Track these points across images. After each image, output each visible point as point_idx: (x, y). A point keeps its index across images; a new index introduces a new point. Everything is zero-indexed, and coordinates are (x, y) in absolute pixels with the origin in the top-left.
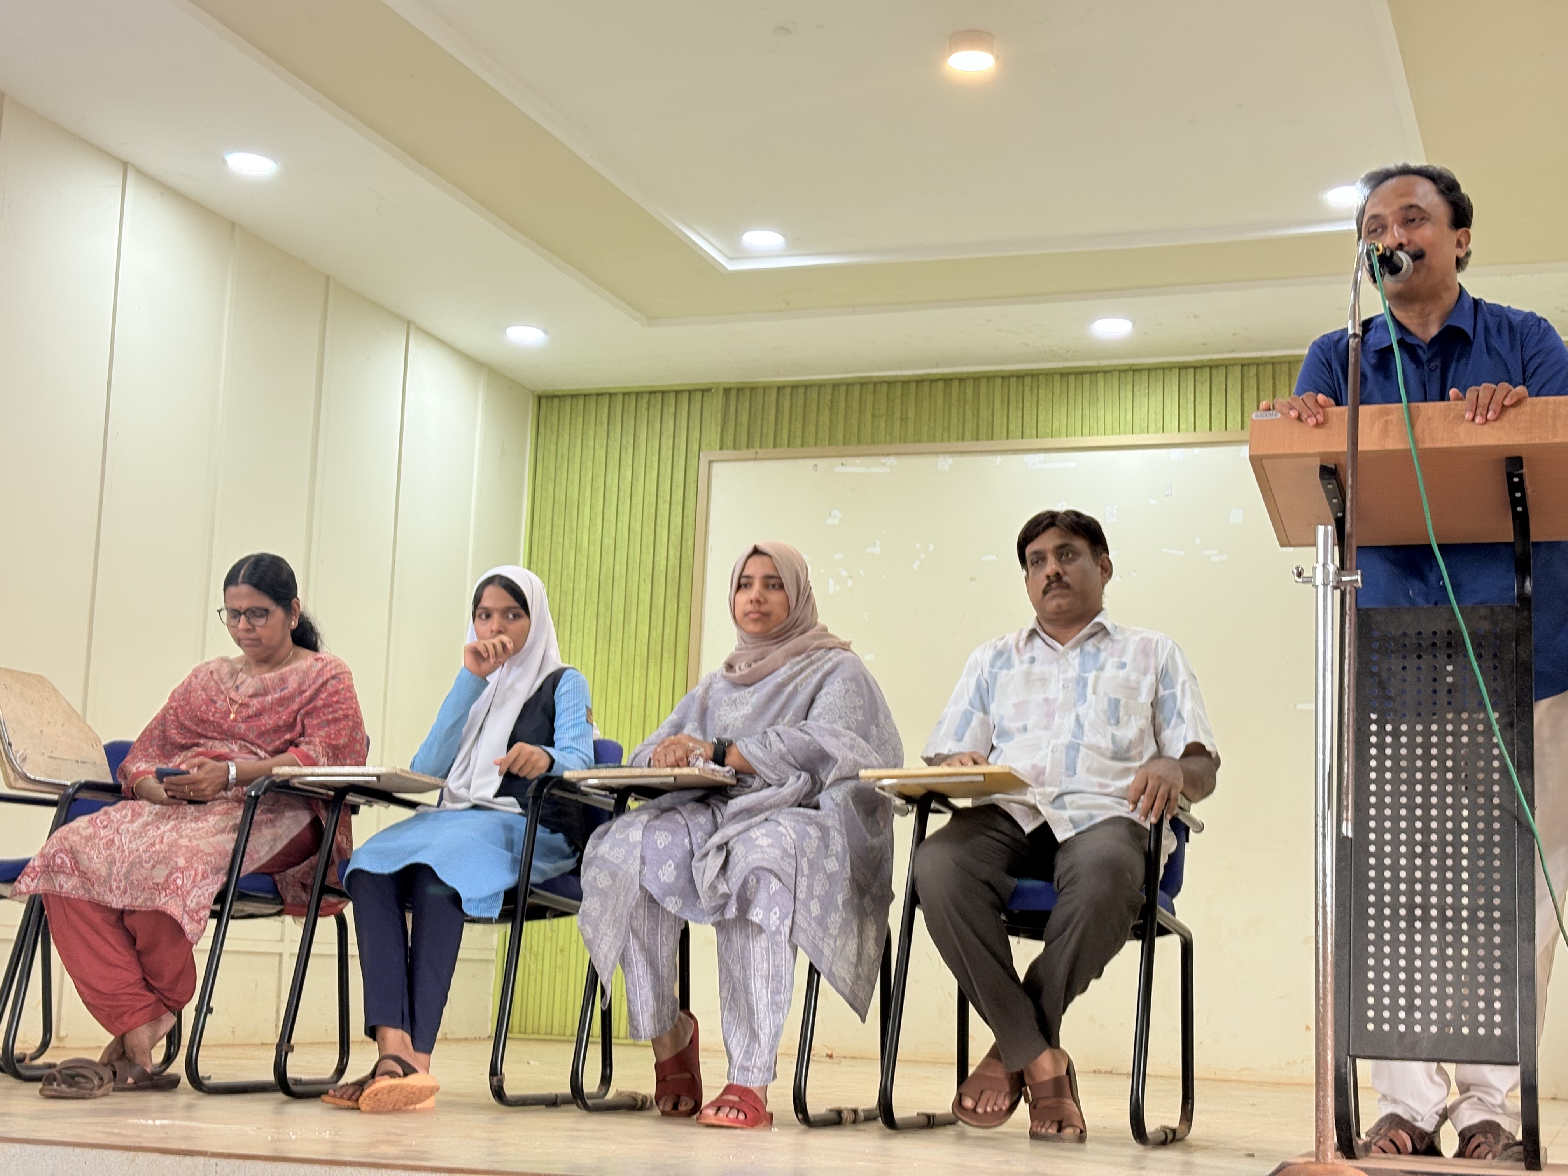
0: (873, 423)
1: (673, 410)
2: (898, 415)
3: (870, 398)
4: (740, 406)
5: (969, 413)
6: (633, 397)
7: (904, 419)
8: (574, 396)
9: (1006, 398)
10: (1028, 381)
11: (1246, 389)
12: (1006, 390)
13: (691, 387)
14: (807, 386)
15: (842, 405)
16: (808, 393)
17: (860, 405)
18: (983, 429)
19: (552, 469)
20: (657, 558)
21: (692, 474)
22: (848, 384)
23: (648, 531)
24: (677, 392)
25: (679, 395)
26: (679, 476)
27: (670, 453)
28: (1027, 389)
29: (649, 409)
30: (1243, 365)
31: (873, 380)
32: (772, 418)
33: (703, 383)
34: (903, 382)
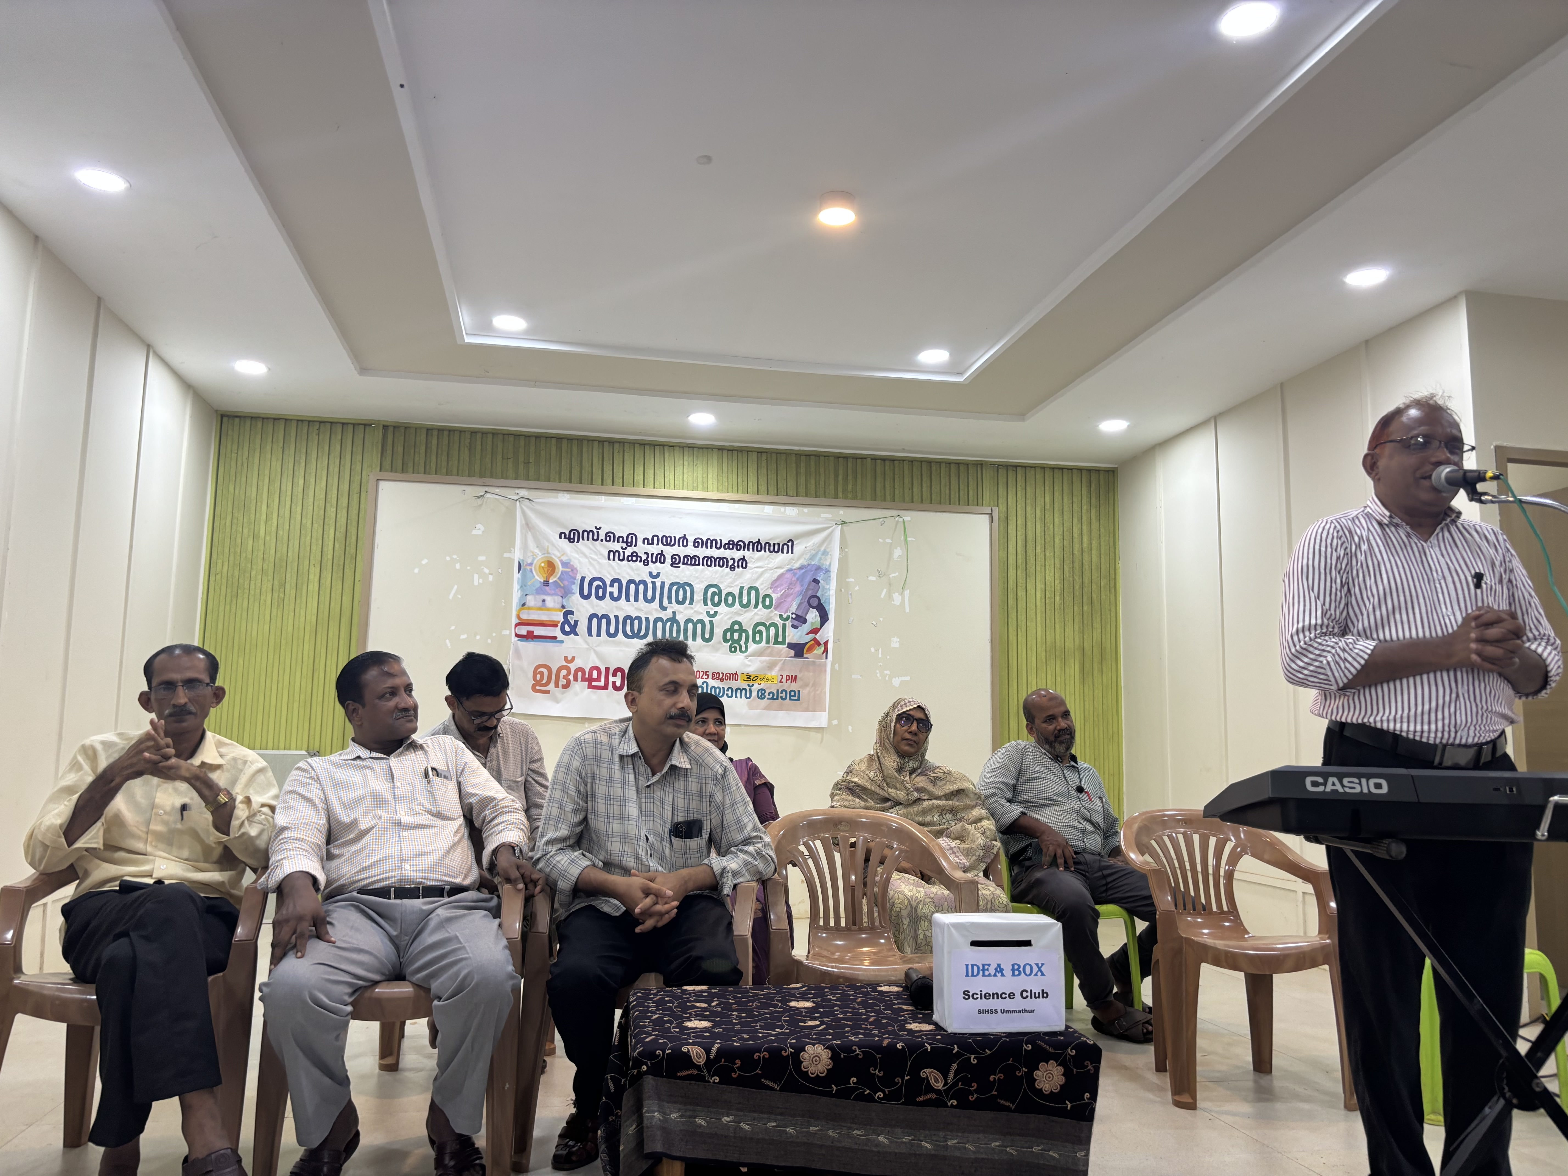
0: (502, 462)
1: (340, 438)
2: (521, 459)
3: (500, 445)
4: (396, 440)
5: (574, 463)
6: (306, 424)
7: (527, 463)
8: (254, 418)
9: (601, 456)
10: (617, 445)
11: (759, 468)
12: (601, 451)
13: (356, 422)
14: (451, 431)
15: (479, 447)
16: (452, 436)
17: (493, 449)
18: (585, 476)
19: (233, 473)
20: (325, 549)
21: (355, 487)
22: (483, 433)
23: (317, 527)
24: (343, 424)
25: (345, 426)
26: (345, 487)
27: (337, 470)
28: (616, 452)
29: (319, 434)
30: (758, 452)
31: (502, 432)
32: (423, 451)
33: (367, 420)
34: (525, 436)
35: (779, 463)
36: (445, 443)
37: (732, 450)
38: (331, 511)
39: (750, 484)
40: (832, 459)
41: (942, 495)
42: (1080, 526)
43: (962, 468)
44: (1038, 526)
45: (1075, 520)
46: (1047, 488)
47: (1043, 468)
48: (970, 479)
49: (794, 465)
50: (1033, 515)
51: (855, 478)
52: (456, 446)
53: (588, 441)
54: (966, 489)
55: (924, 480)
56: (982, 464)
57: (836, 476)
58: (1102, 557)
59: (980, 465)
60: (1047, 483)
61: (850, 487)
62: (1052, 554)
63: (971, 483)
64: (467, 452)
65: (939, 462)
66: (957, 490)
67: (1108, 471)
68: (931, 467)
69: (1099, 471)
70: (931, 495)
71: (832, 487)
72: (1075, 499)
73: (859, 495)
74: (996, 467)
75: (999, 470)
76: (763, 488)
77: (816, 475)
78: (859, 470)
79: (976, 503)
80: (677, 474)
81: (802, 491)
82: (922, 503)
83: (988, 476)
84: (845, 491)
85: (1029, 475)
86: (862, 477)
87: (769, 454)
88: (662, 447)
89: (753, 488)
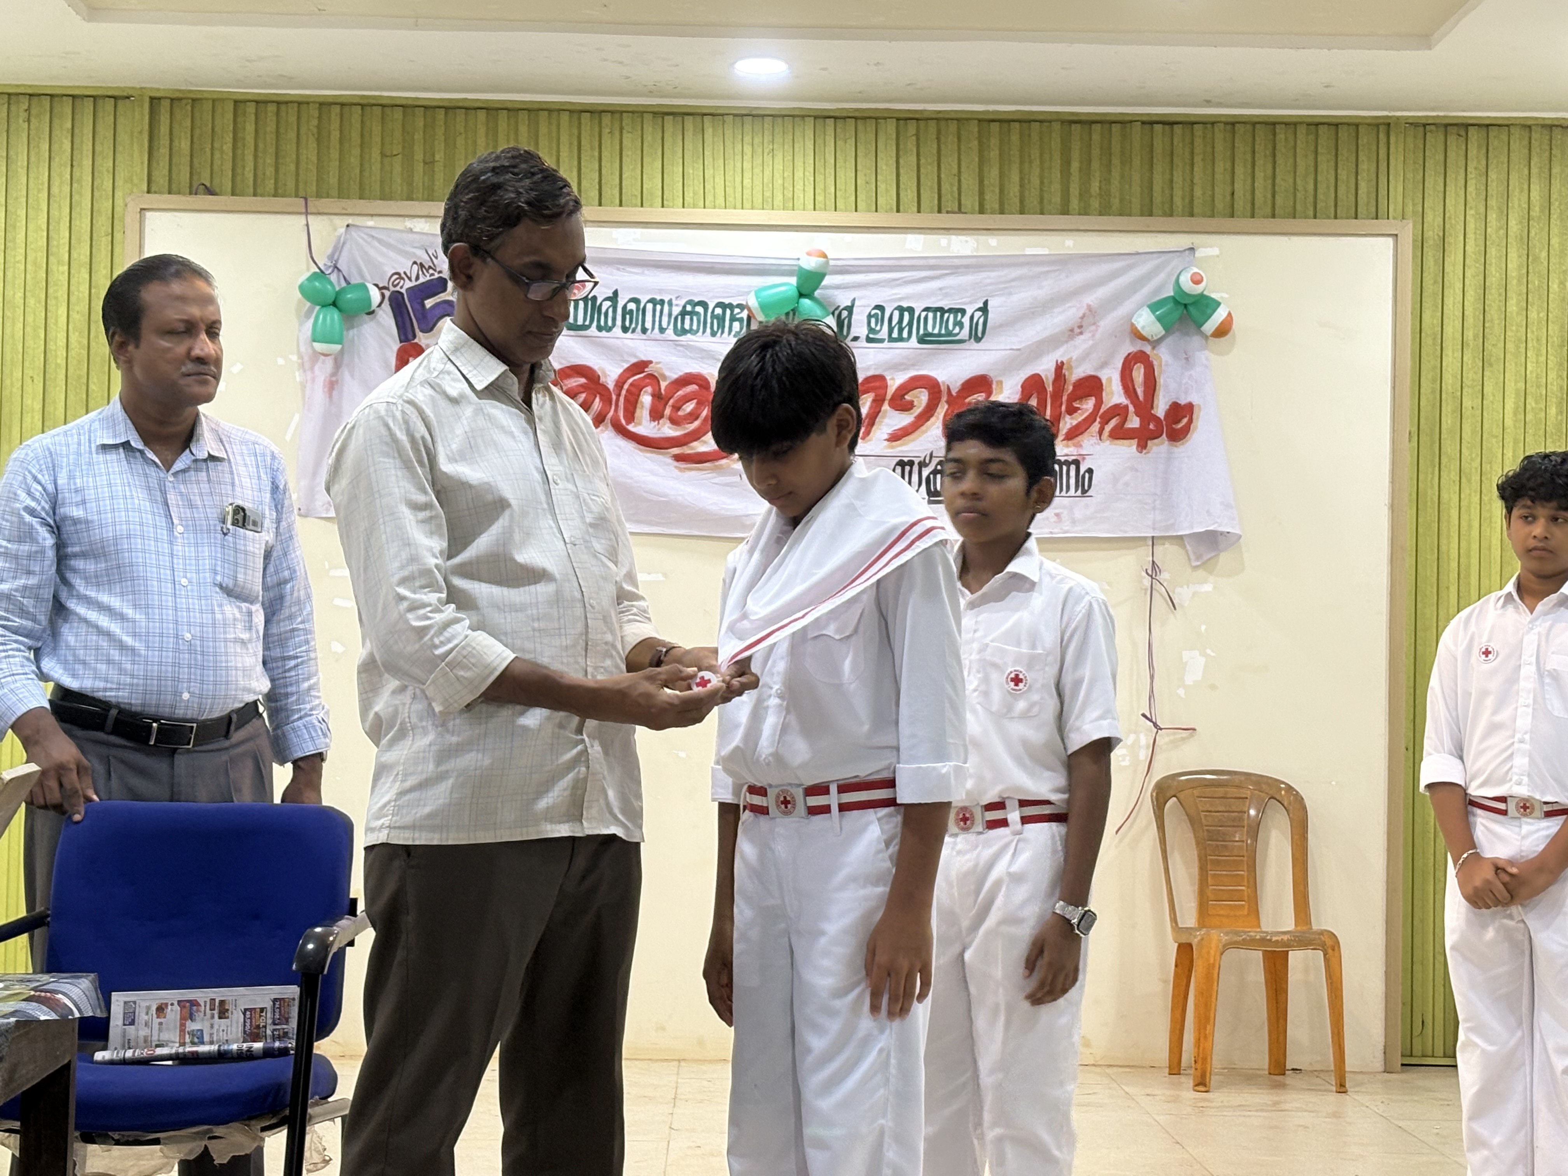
0: (382, 163)
1: (69, 125)
2: (419, 156)
3: (377, 129)
4: (176, 126)
6: (4, 100)
7: (429, 162)
9: (575, 143)
10: (606, 119)
11: (901, 153)
12: (576, 132)
13: (99, 93)
14: (280, 103)
15: (335, 135)
16: (283, 114)
17: (362, 136)
20: (51, 346)
21: (103, 223)
22: (342, 105)
23: (35, 303)
24: (74, 97)
25: (78, 102)
26: (83, 224)
27: (66, 187)
28: (606, 131)
29: (29, 121)
30: (898, 119)
31: (380, 102)
32: (228, 147)
33: (118, 88)
34: (425, 107)
35: (943, 139)
36: (271, 127)
37: (845, 118)
38: (60, 272)
39: (882, 187)
40: (1057, 126)
41: (1299, 195)
43: (1343, 133)
44: (1513, 255)
46: (1534, 171)
47: (1527, 126)
48: (1362, 157)
49: (975, 144)
50: (1502, 232)
51: (1108, 166)
52: (292, 135)
53: (550, 111)
54: (1353, 180)
55: (1260, 162)
56: (1389, 124)
57: (1066, 163)
59: (1384, 126)
60: (1535, 160)
61: (1095, 189)
62: (1543, 315)
63: (1363, 167)
64: (313, 145)
65: (1292, 124)
66: (1333, 181)
68: (1274, 135)
70: (1274, 197)
71: (1056, 188)
73: (1116, 202)
74: (1421, 129)
75: (1428, 134)
76: (908, 195)
77: (1022, 163)
78: (1116, 147)
79: (1374, 209)
80: (729, 174)
81: (992, 198)
82: (1253, 216)
83: (1401, 149)
84: (1084, 195)
85: (1494, 143)
86: (1123, 163)
87: (922, 123)
88: (698, 118)
89: (887, 198)
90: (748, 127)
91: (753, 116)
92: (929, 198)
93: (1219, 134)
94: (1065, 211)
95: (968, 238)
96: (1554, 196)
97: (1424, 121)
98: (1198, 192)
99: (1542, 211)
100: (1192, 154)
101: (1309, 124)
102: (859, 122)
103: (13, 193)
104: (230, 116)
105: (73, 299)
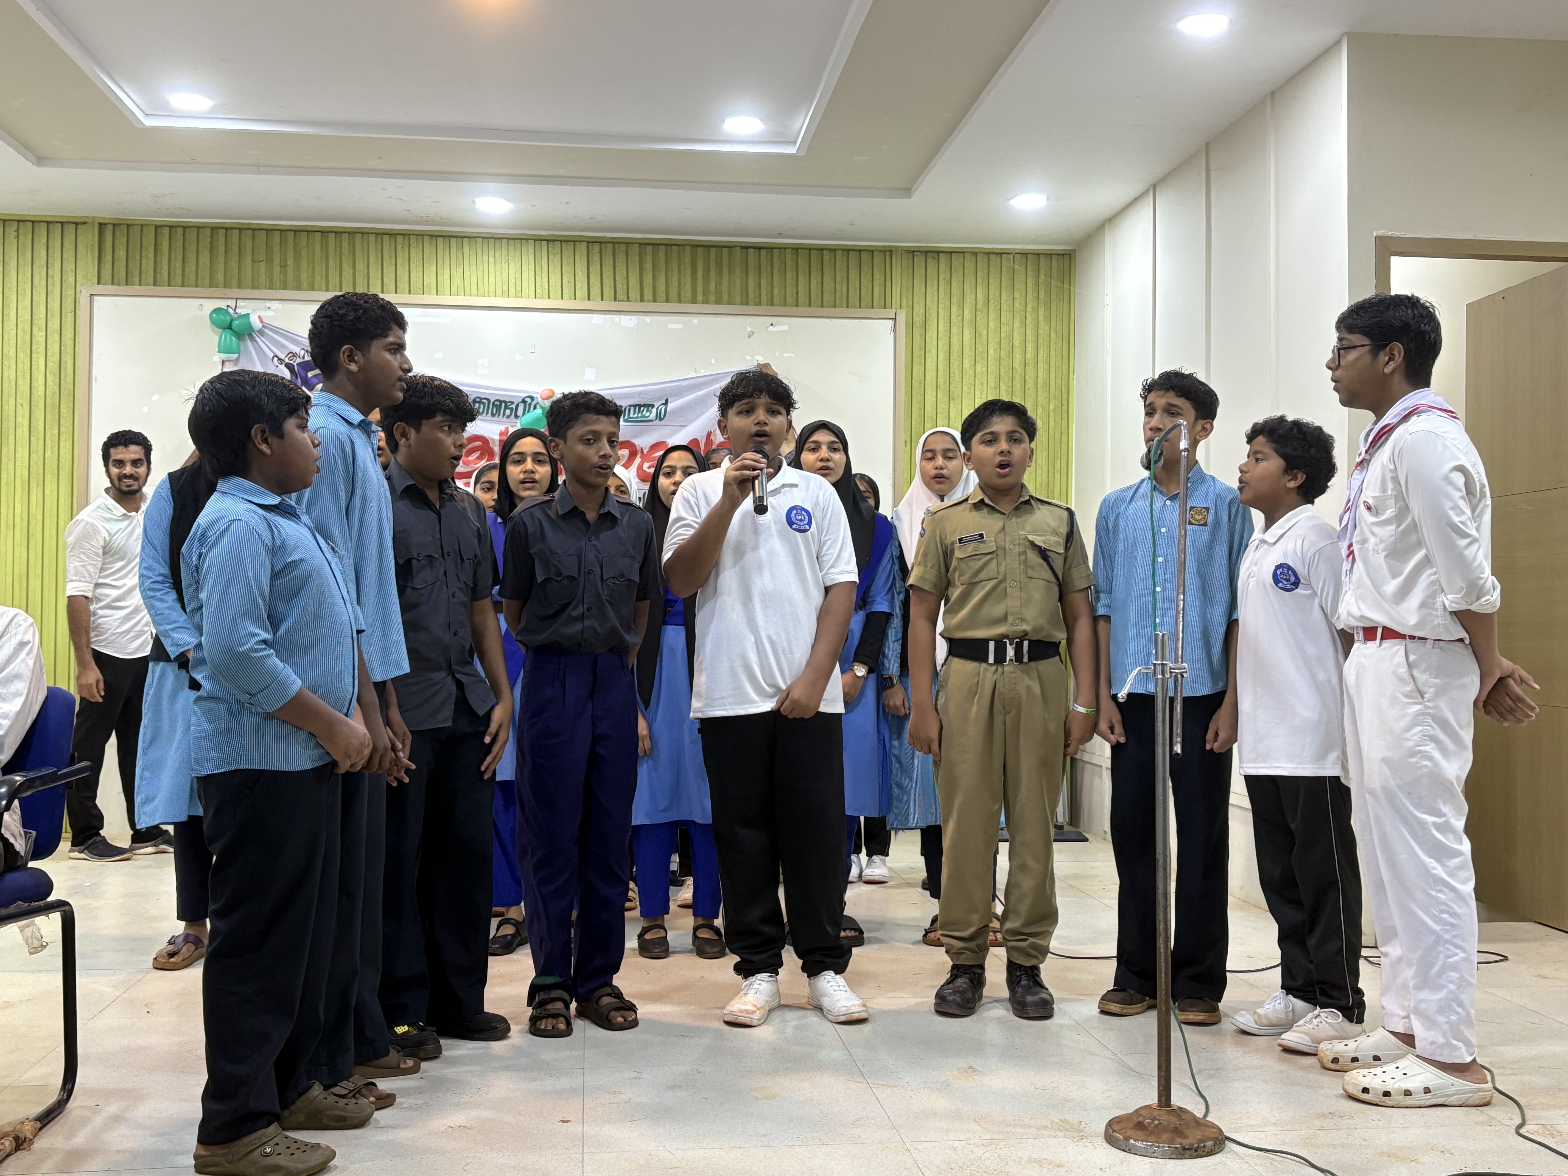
0: (253, 267)
1: (45, 241)
2: (277, 261)
3: (248, 244)
4: (116, 242)
6: (2, 224)
7: (284, 266)
9: (380, 254)
10: (400, 239)
11: (590, 263)
12: (380, 247)
13: (64, 220)
14: (185, 227)
15: (222, 248)
16: (187, 234)
17: (240, 249)
20: (34, 384)
21: (68, 303)
22: (226, 229)
23: (24, 357)
24: (48, 223)
25: (51, 226)
26: (55, 304)
27: (44, 282)
28: (399, 247)
29: (18, 238)
30: (588, 242)
31: (251, 227)
32: (151, 255)
33: (77, 217)
34: (281, 230)
35: (616, 255)
36: (180, 244)
37: (554, 241)
38: (40, 336)
39: (578, 285)
40: (688, 248)
41: (838, 294)
42: (1023, 330)
43: (865, 256)
44: (967, 332)
45: (1017, 324)
46: (979, 280)
47: (975, 253)
48: (876, 271)
49: (637, 258)
50: (960, 318)
51: (720, 274)
52: (194, 248)
53: (363, 233)
54: (870, 285)
55: (813, 273)
56: (891, 251)
57: (694, 272)
58: (1053, 370)
59: (889, 252)
60: (979, 274)
61: (712, 287)
62: (984, 369)
63: (876, 277)
65: (833, 250)
66: (858, 286)
67: (1063, 255)
68: (822, 256)
69: (1051, 255)
70: (822, 295)
71: (688, 287)
72: (1017, 295)
73: (725, 297)
74: (911, 254)
75: (916, 258)
76: (595, 290)
77: (667, 271)
78: (725, 263)
79: (883, 304)
80: (480, 274)
81: (648, 293)
82: (810, 306)
83: (899, 266)
84: (706, 292)
85: (955, 263)
86: (730, 272)
87: (603, 245)
88: (460, 239)
89: (582, 292)
90: (492, 246)
91: (495, 238)
92: (608, 292)
93: (789, 255)
94: (694, 301)
95: (633, 317)
96: (991, 297)
97: (913, 249)
98: (776, 291)
99: (984, 305)
100: (772, 267)
101: (843, 250)
102: (563, 244)
103: (7, 285)
104: (152, 236)
105: (49, 353)
